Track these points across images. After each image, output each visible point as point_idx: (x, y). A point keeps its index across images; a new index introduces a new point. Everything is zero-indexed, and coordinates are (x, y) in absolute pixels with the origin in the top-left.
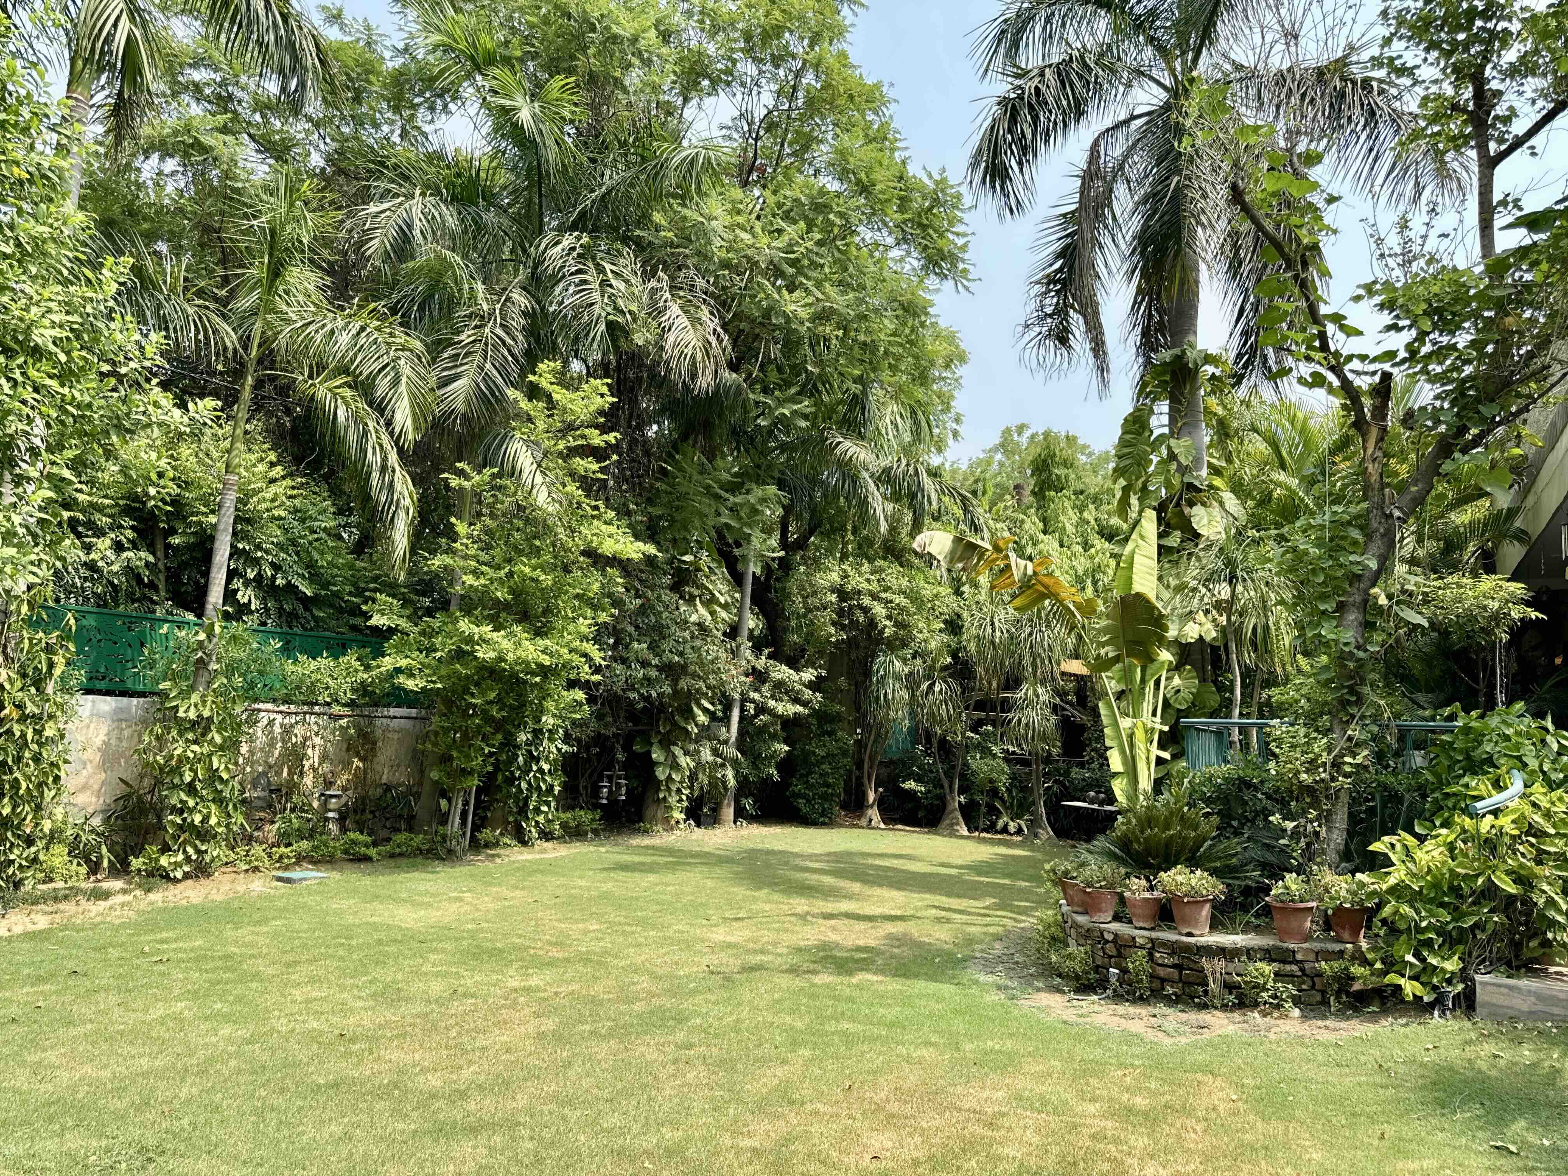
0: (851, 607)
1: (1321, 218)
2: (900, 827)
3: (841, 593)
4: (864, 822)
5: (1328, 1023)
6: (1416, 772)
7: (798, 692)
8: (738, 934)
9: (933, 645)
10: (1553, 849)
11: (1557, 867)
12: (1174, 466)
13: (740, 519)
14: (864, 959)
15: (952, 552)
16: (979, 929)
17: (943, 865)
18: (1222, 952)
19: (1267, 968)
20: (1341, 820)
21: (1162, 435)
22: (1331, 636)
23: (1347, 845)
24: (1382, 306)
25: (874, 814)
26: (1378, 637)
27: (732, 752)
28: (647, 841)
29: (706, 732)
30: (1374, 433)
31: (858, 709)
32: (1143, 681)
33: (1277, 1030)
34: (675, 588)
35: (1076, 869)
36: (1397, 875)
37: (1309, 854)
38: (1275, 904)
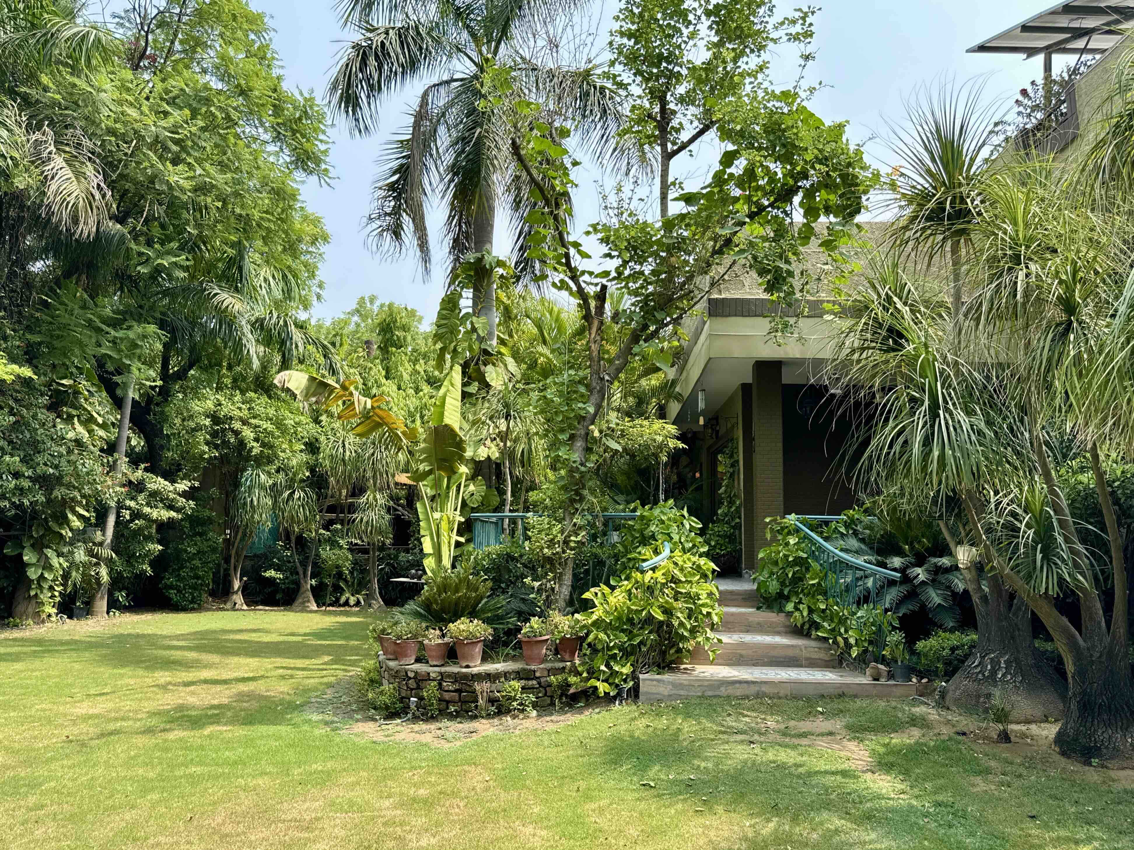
0: (224, 430)
1: (568, 175)
2: (260, 607)
3: (215, 419)
4: (229, 606)
5: (553, 718)
6: (614, 546)
7: (173, 500)
8: (101, 707)
9: (294, 462)
10: (683, 591)
11: (686, 602)
12: (475, 336)
13: (120, 351)
14: (217, 715)
15: (308, 388)
16: (317, 680)
17: (293, 634)
18: (490, 677)
19: (517, 684)
20: (568, 579)
21: (467, 313)
22: (565, 457)
23: (571, 595)
24: (602, 240)
25: (239, 599)
26: (594, 458)
27: (107, 552)
28: (16, 634)
29: (80, 536)
30: (596, 324)
31: (227, 514)
32: (448, 487)
33: (521, 727)
34: (54, 407)
35: (391, 627)
36: (598, 613)
37: (549, 603)
38: (524, 639)
